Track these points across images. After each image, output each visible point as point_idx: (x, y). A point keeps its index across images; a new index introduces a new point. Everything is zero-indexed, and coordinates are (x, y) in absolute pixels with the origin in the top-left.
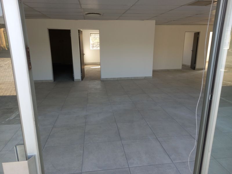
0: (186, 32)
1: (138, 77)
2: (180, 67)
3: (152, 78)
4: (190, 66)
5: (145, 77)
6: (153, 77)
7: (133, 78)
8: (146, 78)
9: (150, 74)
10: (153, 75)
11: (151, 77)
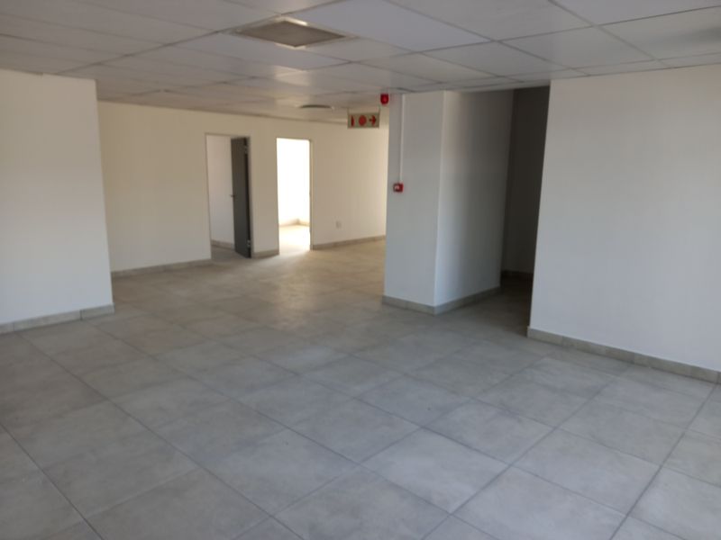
0: (207, 134)
1: (46, 318)
2: (205, 254)
3: (113, 310)
4: (233, 247)
5: (82, 312)
6: (115, 307)
7: (21, 327)
8: (84, 318)
9: (101, 296)
10: (115, 298)
11: (109, 307)
